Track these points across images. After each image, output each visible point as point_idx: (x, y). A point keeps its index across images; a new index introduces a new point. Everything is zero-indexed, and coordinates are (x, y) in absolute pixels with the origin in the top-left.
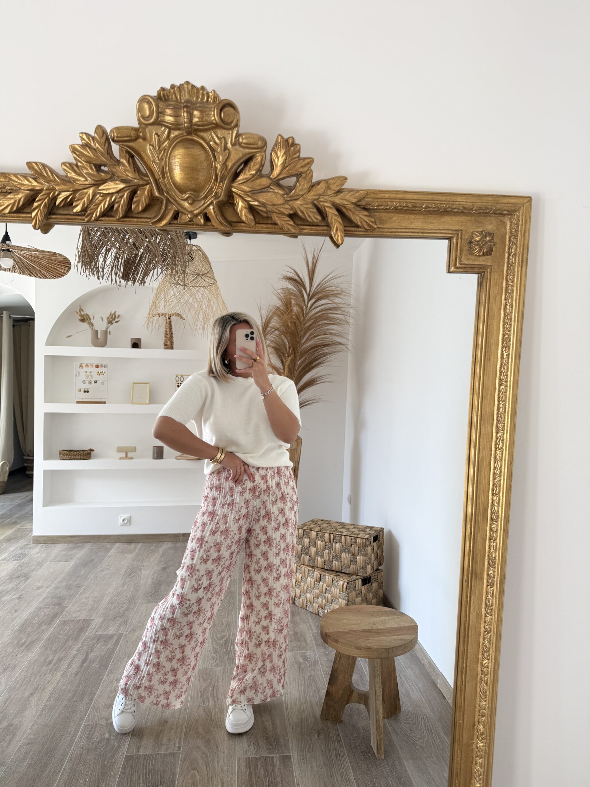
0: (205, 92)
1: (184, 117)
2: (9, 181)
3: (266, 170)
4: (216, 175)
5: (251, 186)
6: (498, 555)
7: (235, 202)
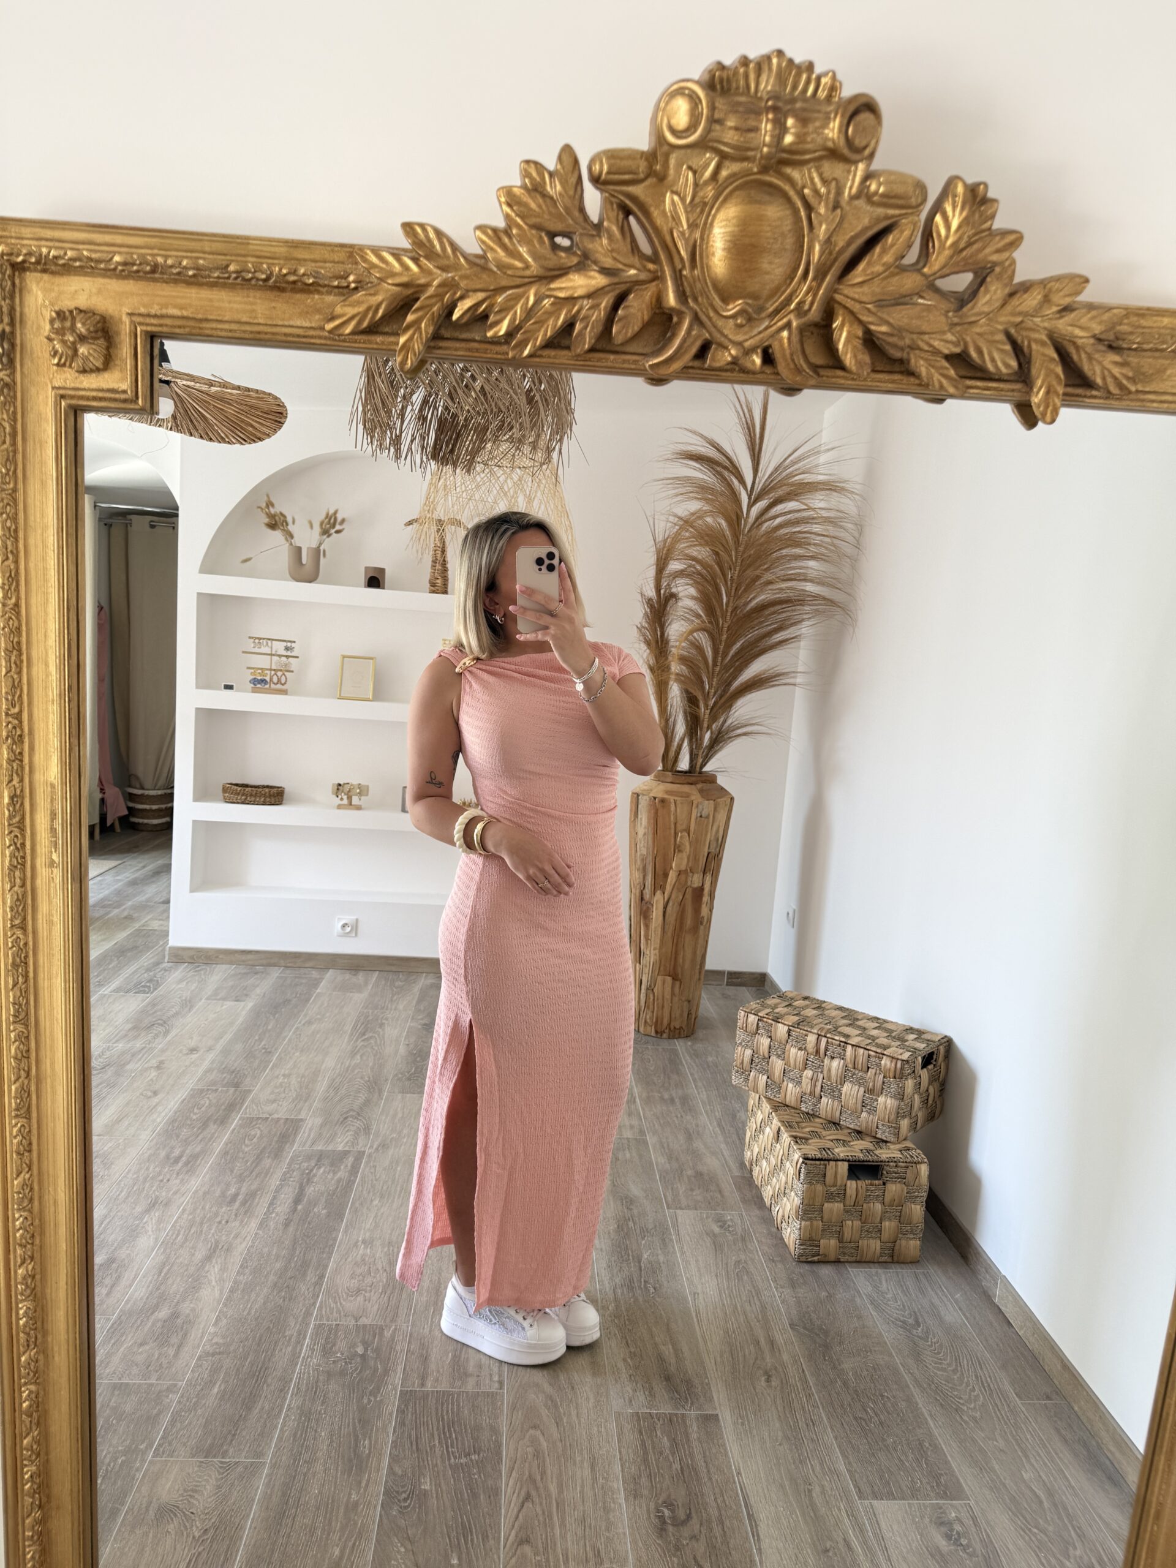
0: (813, 75)
1: (765, 132)
2: (357, 264)
4: (808, 265)
5: (878, 290)
7: (834, 326)
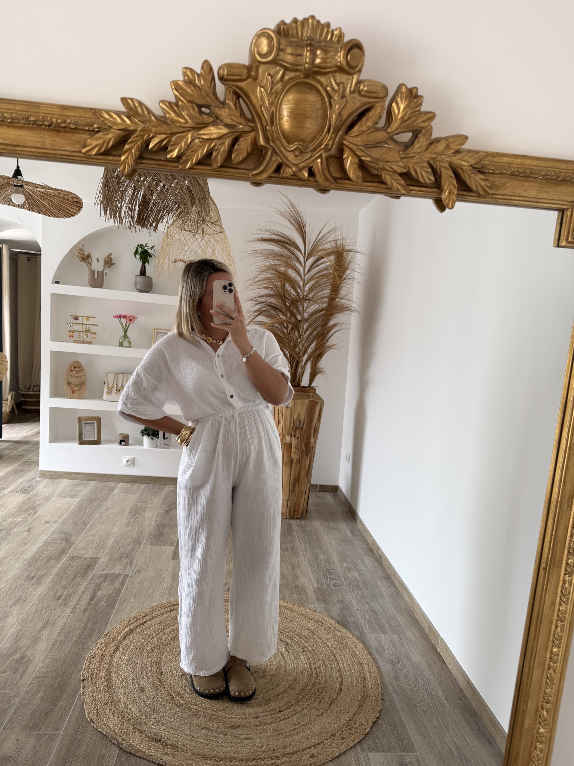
0: (330, 30)
1: (306, 57)
2: (98, 118)
3: (382, 123)
4: (330, 125)
5: (365, 139)
7: (344, 157)
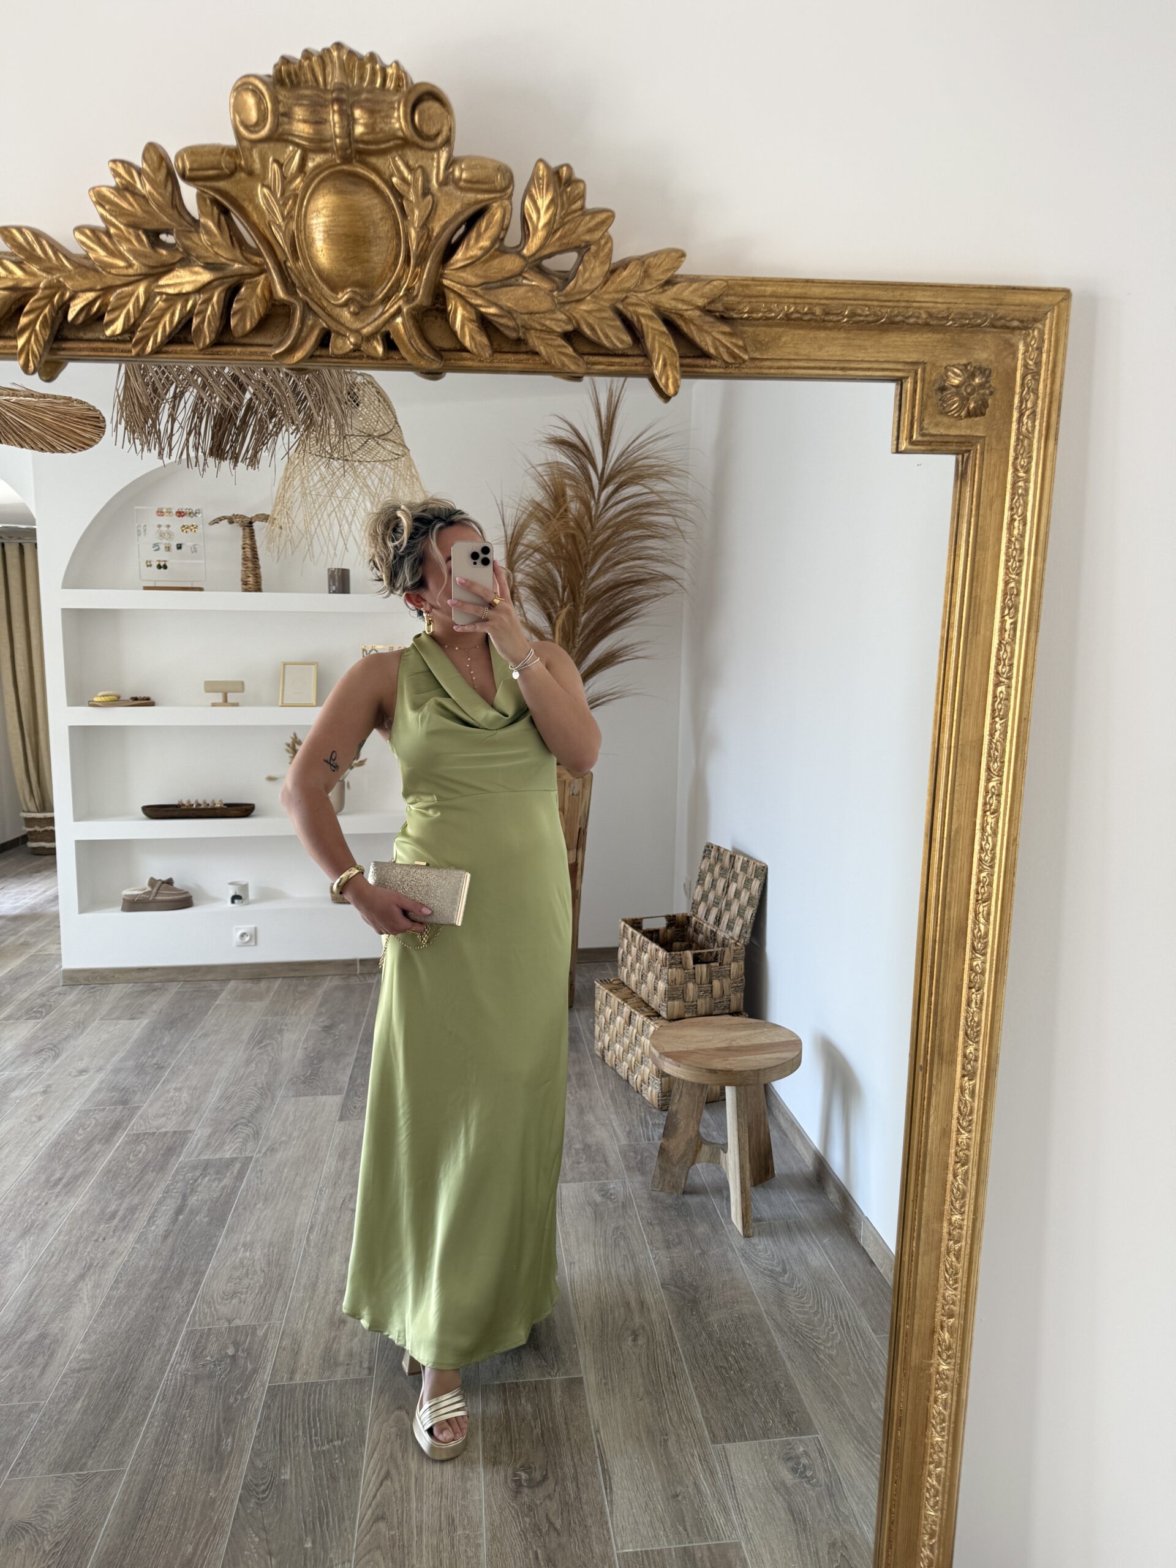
0: (378, 66)
1: (334, 124)
3: (513, 238)
5: (481, 273)
6: (985, 1017)
7: (449, 308)
